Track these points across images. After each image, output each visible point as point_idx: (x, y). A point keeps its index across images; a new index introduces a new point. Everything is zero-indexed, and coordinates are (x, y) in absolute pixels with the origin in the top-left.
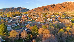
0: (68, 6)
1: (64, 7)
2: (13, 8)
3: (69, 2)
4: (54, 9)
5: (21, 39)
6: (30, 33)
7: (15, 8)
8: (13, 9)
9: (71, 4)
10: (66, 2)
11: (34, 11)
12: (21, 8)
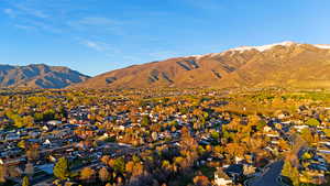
0: (245, 63)
1: (232, 70)
2: (8, 66)
3: (249, 48)
4: (192, 77)
5: (98, 179)
6: (110, 170)
7: (13, 67)
8: (6, 74)
9: (255, 58)
10: (237, 49)
11: (110, 82)
12: (47, 68)
